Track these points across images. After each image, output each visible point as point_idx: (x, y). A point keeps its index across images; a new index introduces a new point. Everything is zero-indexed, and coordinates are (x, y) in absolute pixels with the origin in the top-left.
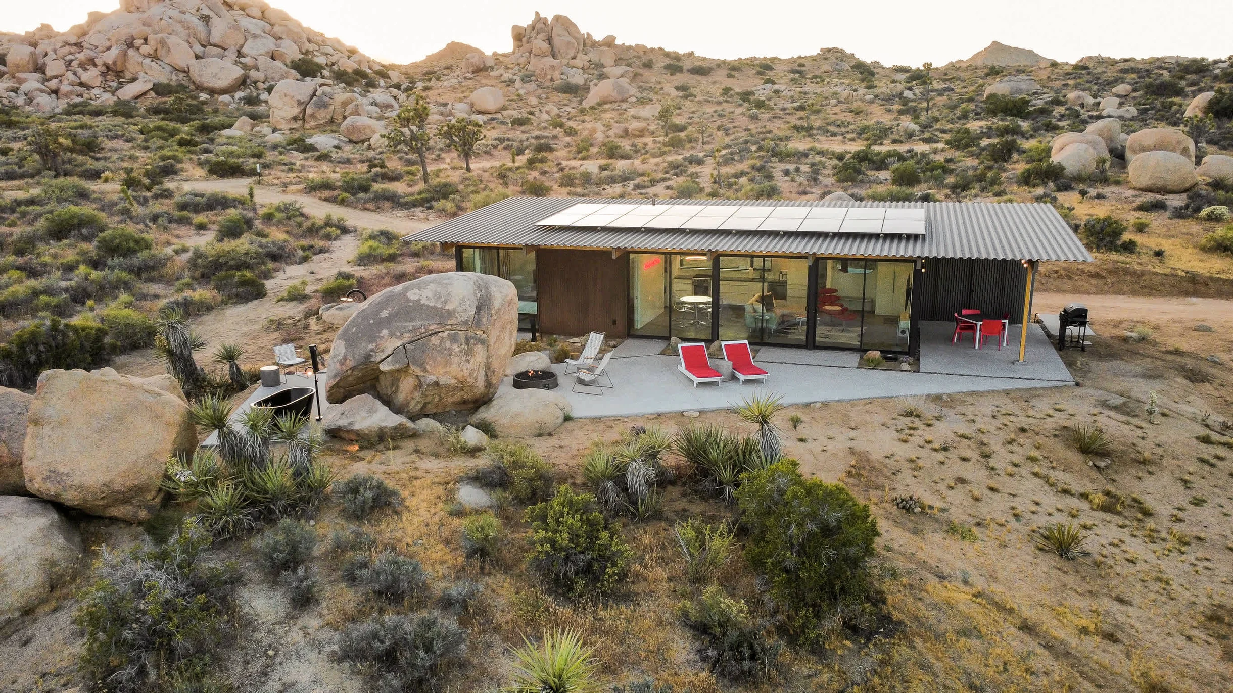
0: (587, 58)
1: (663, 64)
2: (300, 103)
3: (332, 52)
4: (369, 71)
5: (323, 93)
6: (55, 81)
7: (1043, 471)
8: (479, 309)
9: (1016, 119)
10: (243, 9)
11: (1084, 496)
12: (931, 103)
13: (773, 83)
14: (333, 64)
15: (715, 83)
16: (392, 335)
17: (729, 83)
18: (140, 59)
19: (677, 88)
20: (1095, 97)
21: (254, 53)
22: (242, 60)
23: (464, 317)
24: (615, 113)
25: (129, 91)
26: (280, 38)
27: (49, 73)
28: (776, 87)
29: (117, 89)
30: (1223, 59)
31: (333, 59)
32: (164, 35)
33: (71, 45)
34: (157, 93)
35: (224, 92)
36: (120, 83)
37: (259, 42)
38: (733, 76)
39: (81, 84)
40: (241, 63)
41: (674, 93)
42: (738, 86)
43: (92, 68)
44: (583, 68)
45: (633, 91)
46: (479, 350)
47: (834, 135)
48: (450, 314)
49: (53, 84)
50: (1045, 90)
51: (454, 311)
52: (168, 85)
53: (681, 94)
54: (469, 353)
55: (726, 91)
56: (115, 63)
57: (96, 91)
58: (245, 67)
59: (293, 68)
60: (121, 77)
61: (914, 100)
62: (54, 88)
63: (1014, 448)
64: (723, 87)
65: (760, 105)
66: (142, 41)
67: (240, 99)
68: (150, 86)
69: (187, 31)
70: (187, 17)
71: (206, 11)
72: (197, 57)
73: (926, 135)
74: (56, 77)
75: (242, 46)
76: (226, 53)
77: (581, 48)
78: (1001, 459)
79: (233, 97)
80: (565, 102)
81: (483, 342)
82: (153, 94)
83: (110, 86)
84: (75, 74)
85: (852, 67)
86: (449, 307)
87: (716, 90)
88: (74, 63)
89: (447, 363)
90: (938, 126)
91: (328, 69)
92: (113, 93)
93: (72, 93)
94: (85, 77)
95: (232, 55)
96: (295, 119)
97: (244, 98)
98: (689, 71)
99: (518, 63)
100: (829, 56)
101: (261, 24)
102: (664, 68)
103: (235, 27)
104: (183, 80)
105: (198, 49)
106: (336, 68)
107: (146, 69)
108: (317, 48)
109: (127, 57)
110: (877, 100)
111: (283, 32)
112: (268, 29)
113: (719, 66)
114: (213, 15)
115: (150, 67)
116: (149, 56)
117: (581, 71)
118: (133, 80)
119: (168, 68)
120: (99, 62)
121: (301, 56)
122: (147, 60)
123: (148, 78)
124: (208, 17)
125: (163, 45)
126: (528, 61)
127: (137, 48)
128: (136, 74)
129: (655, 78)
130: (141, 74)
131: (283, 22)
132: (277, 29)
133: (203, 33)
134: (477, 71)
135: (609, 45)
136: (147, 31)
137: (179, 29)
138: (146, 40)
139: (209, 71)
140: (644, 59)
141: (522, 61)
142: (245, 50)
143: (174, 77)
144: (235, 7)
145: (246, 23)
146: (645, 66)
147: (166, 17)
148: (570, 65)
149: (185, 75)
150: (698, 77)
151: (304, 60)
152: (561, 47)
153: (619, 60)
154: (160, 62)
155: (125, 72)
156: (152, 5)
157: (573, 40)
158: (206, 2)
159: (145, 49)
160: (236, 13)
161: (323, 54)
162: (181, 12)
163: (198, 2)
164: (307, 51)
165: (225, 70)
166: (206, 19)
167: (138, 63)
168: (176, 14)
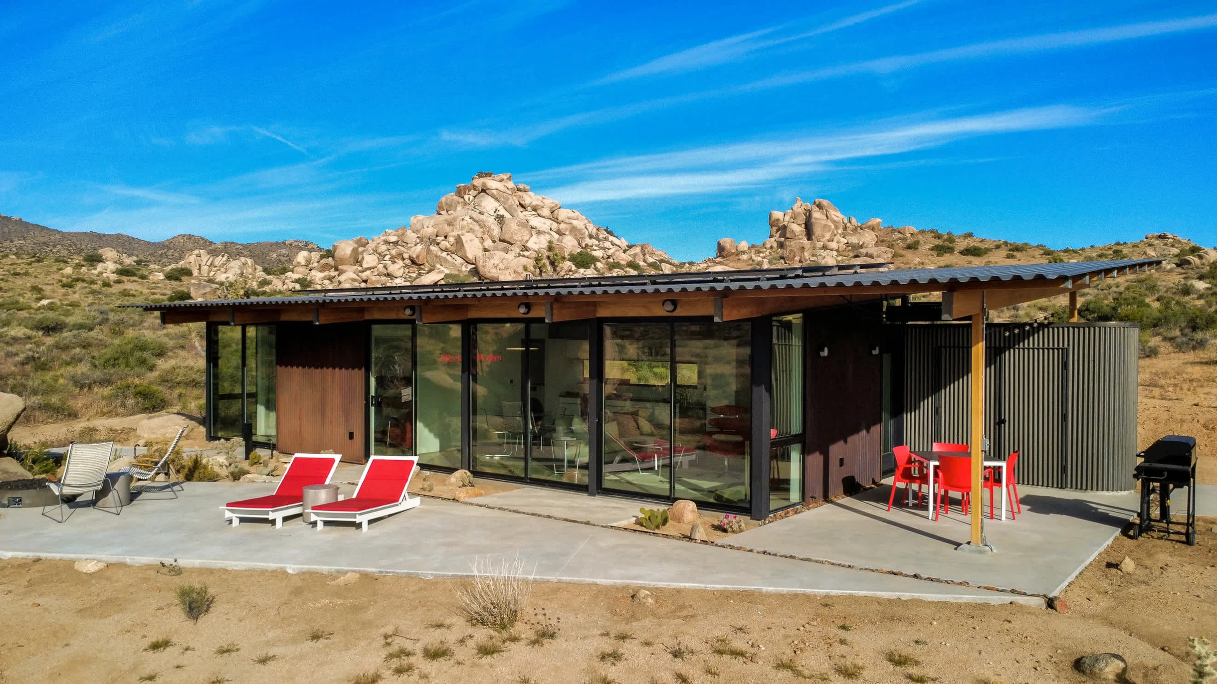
0: (844, 241)
1: (931, 246)
4: (642, 263)
6: (368, 272)
10: (535, 210)
14: (609, 257)
18: (439, 253)
21: (536, 247)
22: (524, 253)
25: (425, 280)
26: (563, 234)
27: (365, 265)
29: (417, 279)
31: (610, 252)
32: (462, 233)
33: (390, 243)
34: (447, 282)
36: (419, 273)
37: (543, 237)
39: (388, 275)
40: (522, 255)
43: (400, 261)
44: (837, 251)
49: (366, 275)
52: (457, 276)
56: (418, 257)
57: (398, 281)
59: (568, 259)
60: (422, 269)
62: (365, 278)
66: (443, 238)
68: (442, 277)
69: (482, 230)
70: (485, 217)
71: (502, 212)
72: (486, 251)
74: (368, 269)
75: (527, 241)
76: (512, 247)
77: (839, 231)
83: (410, 277)
84: (385, 266)
88: (387, 258)
91: (604, 261)
92: (412, 282)
93: (378, 282)
94: (393, 269)
95: (516, 249)
98: (961, 253)
99: (771, 247)
100: (1156, 242)
101: (549, 222)
102: (932, 249)
103: (525, 224)
104: (470, 271)
105: (488, 243)
106: (611, 260)
107: (442, 261)
108: (597, 243)
109: (429, 251)
110: (1180, 270)
111: (567, 229)
112: (555, 226)
113: (998, 247)
114: (507, 215)
115: (446, 260)
116: (446, 250)
117: (835, 253)
118: (430, 271)
119: (460, 260)
120: (406, 256)
121: (579, 250)
122: (444, 254)
123: (442, 268)
124: (502, 216)
125: (459, 240)
126: (781, 245)
127: (438, 244)
128: (434, 266)
129: (918, 260)
130: (438, 266)
131: (567, 221)
132: (562, 226)
133: (496, 231)
134: (727, 256)
135: (872, 228)
136: (447, 229)
137: (477, 228)
138: (446, 237)
139: (492, 262)
140: (910, 240)
141: (775, 245)
142: (529, 245)
143: (464, 269)
144: (529, 208)
145: (536, 222)
146: (909, 247)
147: (467, 218)
148: (825, 248)
149: (473, 266)
150: (970, 258)
151: (580, 254)
152: (817, 230)
153: (879, 242)
154: (454, 256)
155: (427, 264)
156: (459, 208)
157: (830, 223)
158: (504, 204)
159: (445, 244)
160: (528, 214)
161: (601, 248)
162: (480, 213)
163: (496, 204)
164: (587, 245)
165: (505, 262)
166: (500, 219)
167: (436, 256)
168: (475, 215)
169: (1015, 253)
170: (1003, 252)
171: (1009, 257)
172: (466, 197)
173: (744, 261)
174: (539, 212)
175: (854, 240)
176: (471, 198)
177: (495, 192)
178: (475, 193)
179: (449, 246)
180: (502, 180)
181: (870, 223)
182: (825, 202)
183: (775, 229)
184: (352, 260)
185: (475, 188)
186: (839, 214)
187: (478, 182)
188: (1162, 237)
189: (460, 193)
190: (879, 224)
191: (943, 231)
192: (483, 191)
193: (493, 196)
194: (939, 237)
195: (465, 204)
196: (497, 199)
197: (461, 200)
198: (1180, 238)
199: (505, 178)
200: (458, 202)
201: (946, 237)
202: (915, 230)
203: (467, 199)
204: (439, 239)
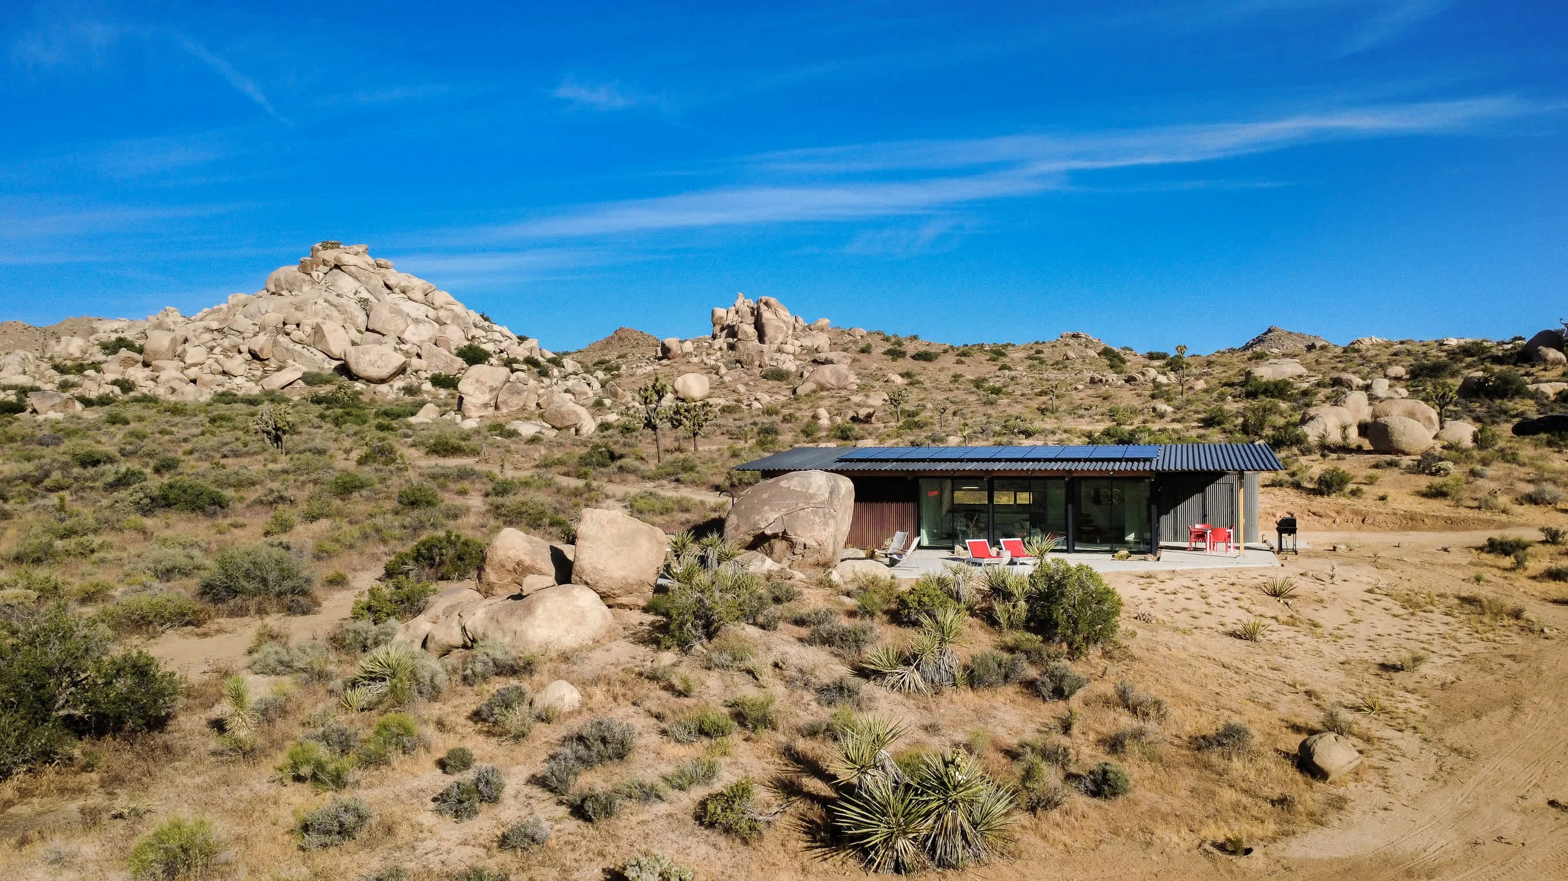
0: (798, 343)
1: (883, 350)
2: (492, 389)
3: (502, 339)
4: (541, 359)
5: (518, 378)
6: (195, 369)
7: (1247, 605)
8: (831, 493)
9: (1276, 400)
10: (404, 292)
11: (1275, 618)
12: (1186, 387)
13: (1009, 369)
14: (502, 351)
15: (941, 370)
16: (773, 510)
17: (959, 369)
18: (291, 345)
19: (902, 375)
20: (1363, 378)
21: (415, 339)
22: (402, 346)
23: (821, 499)
24: (835, 401)
25: (277, 381)
26: (445, 324)
27: (189, 361)
28: (1013, 373)
29: (262, 378)
30: (1507, 341)
31: (503, 346)
32: (319, 320)
33: (212, 331)
34: (308, 383)
35: (382, 381)
36: (265, 371)
37: (421, 327)
38: (962, 362)
39: (224, 373)
40: (401, 350)
41: (899, 380)
42: (970, 372)
43: (237, 355)
44: (794, 354)
45: (853, 378)
46: (831, 522)
47: (1081, 417)
48: (812, 496)
49: (193, 372)
50: (1312, 373)
51: (815, 494)
52: (318, 375)
53: (906, 381)
54: (826, 524)
55: (956, 378)
56: (261, 350)
57: (239, 380)
58: (407, 354)
59: (459, 355)
60: (268, 366)
61: (1168, 385)
62: (193, 377)
63: (1226, 593)
64: (952, 373)
65: (996, 391)
66: (294, 326)
67: (399, 389)
68: (300, 375)
69: (343, 316)
70: (343, 301)
71: (365, 294)
72: (354, 344)
73: (1179, 416)
74: (195, 365)
75: (403, 332)
76: (385, 339)
77: (790, 332)
78: (1215, 599)
79: (391, 386)
80: (776, 390)
81: (833, 517)
82: (303, 384)
83: (254, 375)
84: (217, 361)
85: (1099, 354)
86: (811, 491)
87: (945, 379)
88: (217, 350)
89: (812, 530)
90: (1193, 408)
91: (496, 356)
92: (257, 382)
93: (212, 382)
94: (229, 365)
95: (391, 341)
96: (486, 405)
97: (404, 388)
98: (913, 357)
99: (721, 349)
100: (1072, 342)
101: (424, 308)
102: (885, 353)
103: (396, 311)
104: (336, 369)
105: (354, 335)
106: (504, 355)
107: (296, 357)
108: (484, 334)
109: (275, 343)
110: (1128, 385)
111: (448, 317)
112: (432, 313)
113: (945, 351)
114: (372, 298)
115: (301, 355)
116: (300, 342)
117: (791, 357)
118: (280, 369)
119: (321, 356)
120: (244, 348)
121: (467, 343)
122: (298, 347)
123: (298, 366)
124: (366, 300)
125: (318, 330)
126: (732, 347)
127: (288, 334)
128: (285, 362)
129: (875, 365)
130: (290, 362)
131: (448, 307)
132: (442, 314)
133: (361, 319)
134: (673, 358)
135: (822, 330)
136: (299, 315)
137: (335, 313)
138: (298, 325)
139: (367, 358)
140: (862, 344)
141: (725, 346)
142: (406, 336)
143: (326, 366)
144: (397, 290)
145: (407, 307)
146: (863, 351)
147: (321, 301)
148: (779, 350)
149: (339, 363)
150: (923, 363)
151: (470, 347)
152: (769, 332)
153: (833, 345)
154: (312, 349)
155: (272, 359)
156: (306, 288)
157: (782, 324)
158: (365, 284)
159: (297, 334)
160: (396, 297)
161: (491, 340)
162: (338, 295)
163: (356, 284)
164: (473, 337)
165: (384, 358)
166: (364, 302)
167: (288, 350)
168: (332, 297)
169: (963, 359)
170: (951, 358)
171: (959, 362)
172: (314, 274)
173: (695, 364)
174: (409, 294)
175: (807, 342)
176: (321, 275)
177: (353, 269)
178: (326, 269)
179: (304, 337)
180: (357, 254)
181: (819, 324)
182: (773, 301)
183: (718, 328)
184: (170, 354)
185: (325, 262)
186: (788, 314)
187: (330, 255)
188: (1076, 336)
189: (305, 269)
190: (827, 325)
191: (889, 333)
192: (337, 267)
193: (351, 274)
194: (887, 339)
195: (313, 282)
196: (356, 278)
197: (307, 278)
198: (1091, 338)
199: (361, 250)
200: (304, 281)
201: (893, 340)
202: (865, 332)
203: (315, 277)
204: (289, 328)
